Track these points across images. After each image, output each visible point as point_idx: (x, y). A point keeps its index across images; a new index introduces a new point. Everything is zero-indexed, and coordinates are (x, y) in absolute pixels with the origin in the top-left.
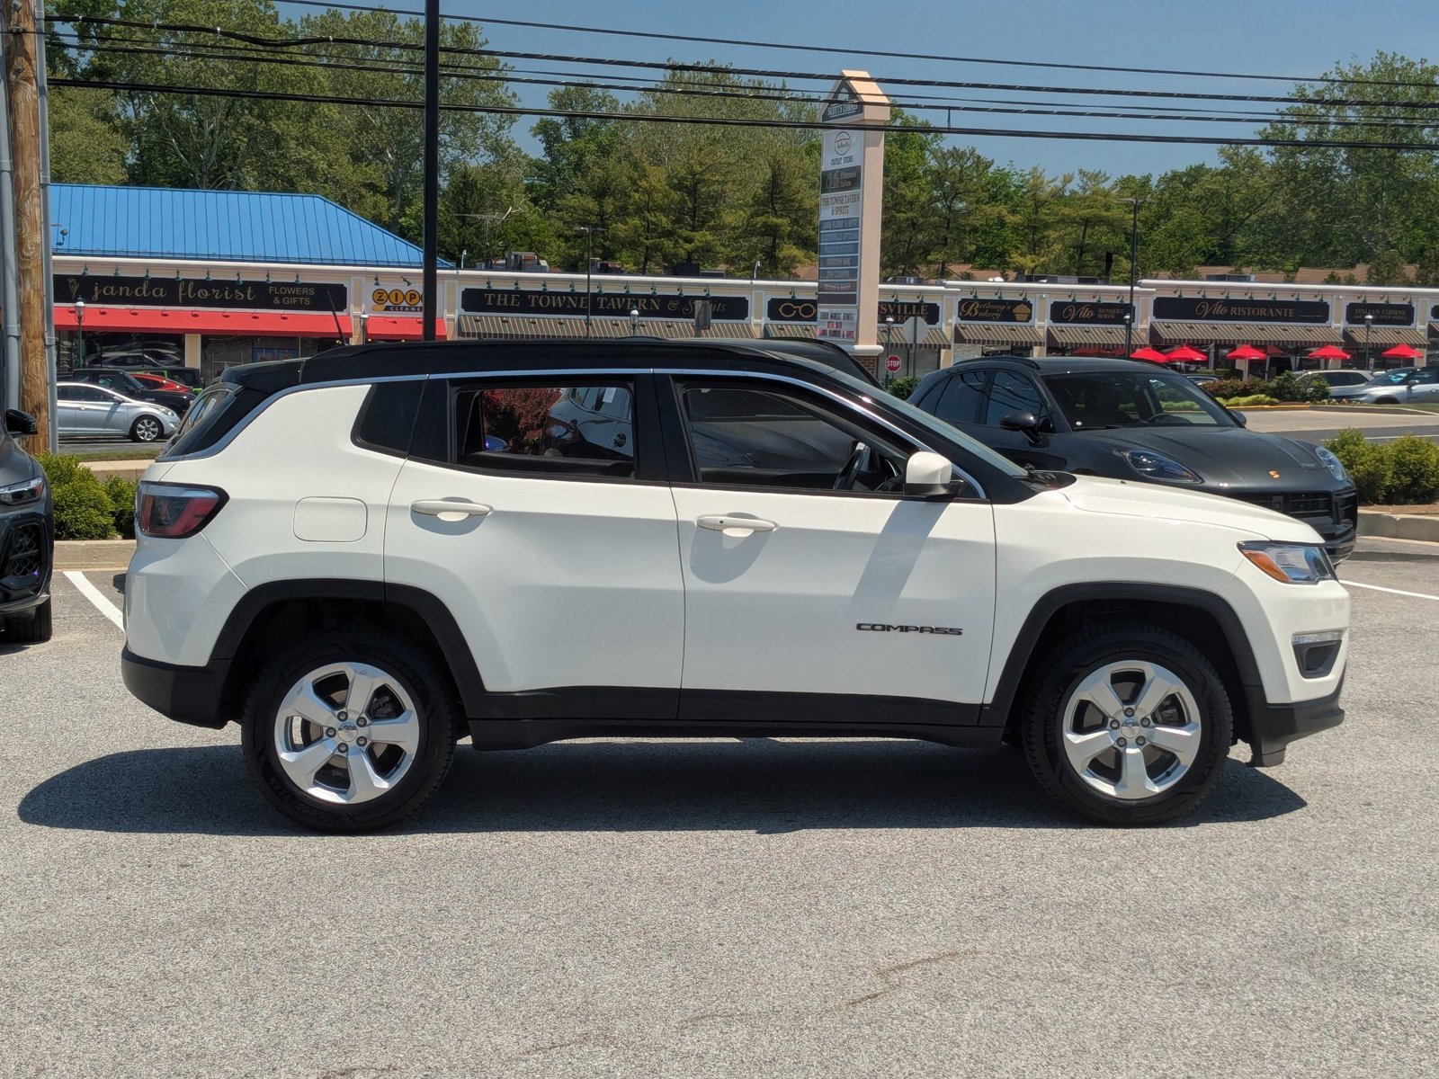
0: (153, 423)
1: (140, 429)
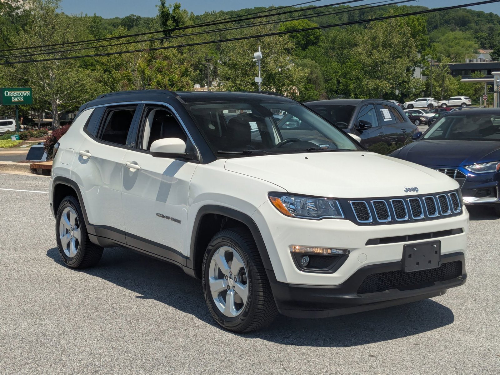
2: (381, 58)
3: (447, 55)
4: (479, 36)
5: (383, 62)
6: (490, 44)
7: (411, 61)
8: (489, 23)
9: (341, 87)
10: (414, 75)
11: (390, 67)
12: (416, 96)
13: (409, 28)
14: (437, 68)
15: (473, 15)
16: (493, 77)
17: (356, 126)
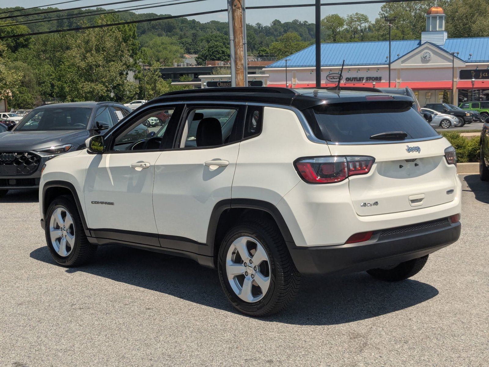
0: (448, 122)
1: (443, 124)
2: (96, 62)
3: (157, 59)
4: (184, 41)
5: (98, 66)
6: (195, 49)
7: (124, 64)
8: (193, 29)
9: (56, 90)
10: (127, 78)
11: (104, 70)
12: (130, 99)
13: (120, 33)
14: (149, 72)
15: (177, 21)
16: (200, 80)
17: (94, 127)
